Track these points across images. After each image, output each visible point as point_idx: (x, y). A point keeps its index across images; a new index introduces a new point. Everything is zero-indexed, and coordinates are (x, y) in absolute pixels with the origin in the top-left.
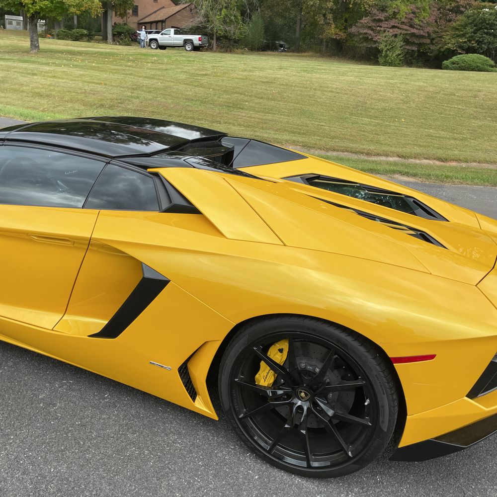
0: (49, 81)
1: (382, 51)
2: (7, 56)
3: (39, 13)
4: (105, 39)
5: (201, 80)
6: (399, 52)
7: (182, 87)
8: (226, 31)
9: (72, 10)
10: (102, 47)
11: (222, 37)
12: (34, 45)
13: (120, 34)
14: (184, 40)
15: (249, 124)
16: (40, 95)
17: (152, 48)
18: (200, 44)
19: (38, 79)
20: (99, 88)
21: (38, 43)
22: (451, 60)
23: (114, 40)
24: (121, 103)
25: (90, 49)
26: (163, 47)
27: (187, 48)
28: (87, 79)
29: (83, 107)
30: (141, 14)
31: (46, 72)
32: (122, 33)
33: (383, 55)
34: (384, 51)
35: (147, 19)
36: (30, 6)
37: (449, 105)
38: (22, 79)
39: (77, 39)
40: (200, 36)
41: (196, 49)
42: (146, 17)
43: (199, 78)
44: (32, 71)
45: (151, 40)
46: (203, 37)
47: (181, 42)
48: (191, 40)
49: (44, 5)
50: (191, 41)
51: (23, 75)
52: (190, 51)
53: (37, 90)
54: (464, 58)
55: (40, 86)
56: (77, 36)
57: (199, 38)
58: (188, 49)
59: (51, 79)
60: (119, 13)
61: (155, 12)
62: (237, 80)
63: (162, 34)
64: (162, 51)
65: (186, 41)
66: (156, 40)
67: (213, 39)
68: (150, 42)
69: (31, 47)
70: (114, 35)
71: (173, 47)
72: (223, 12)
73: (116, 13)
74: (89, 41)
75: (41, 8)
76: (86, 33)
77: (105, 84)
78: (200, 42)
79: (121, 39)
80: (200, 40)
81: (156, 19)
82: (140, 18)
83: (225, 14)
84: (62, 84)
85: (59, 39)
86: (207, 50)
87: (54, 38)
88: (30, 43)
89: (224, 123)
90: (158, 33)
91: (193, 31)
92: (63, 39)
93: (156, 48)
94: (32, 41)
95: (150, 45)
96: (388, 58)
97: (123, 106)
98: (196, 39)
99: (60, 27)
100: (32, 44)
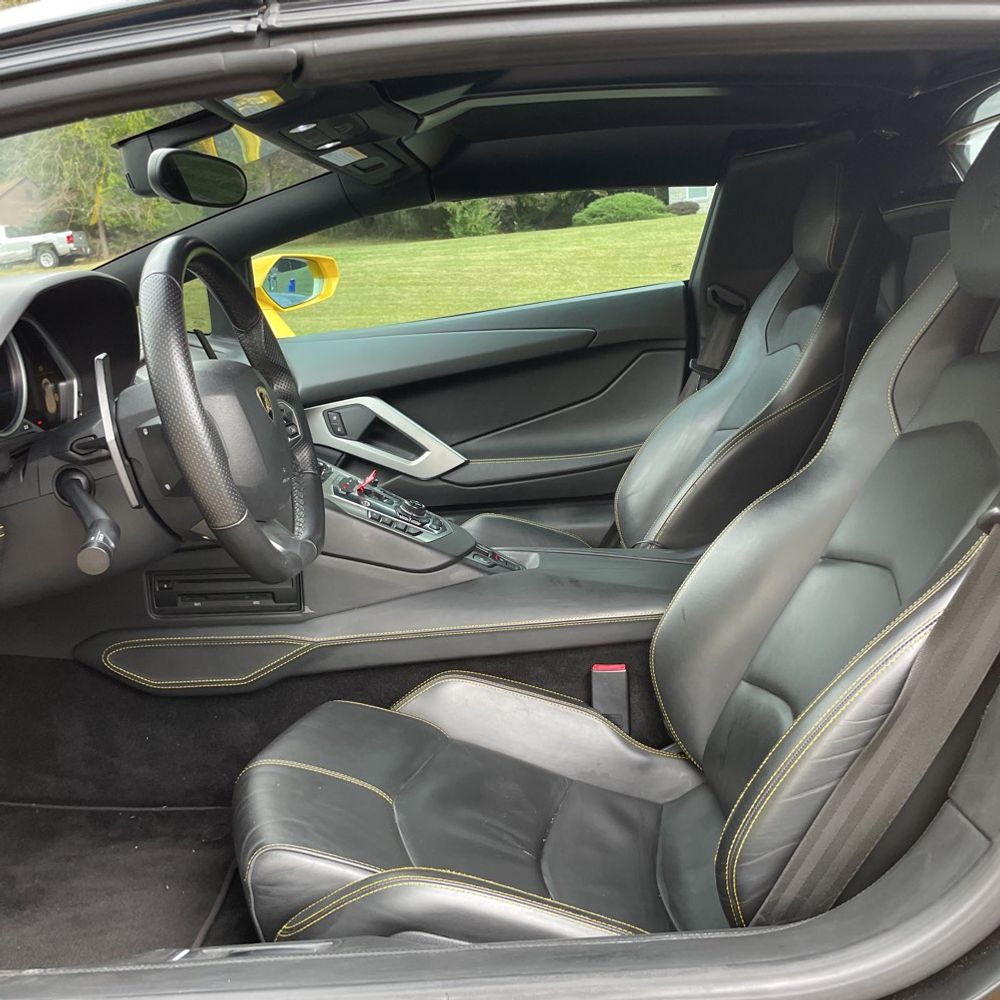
1: (454, 213)
6: (487, 212)
8: (125, 216)
11: (118, 228)
14: (34, 246)
18: (71, 250)
22: (587, 210)
27: (43, 263)
33: (458, 220)
34: (458, 213)
37: (648, 275)
40: (69, 233)
46: (76, 235)
47: (27, 252)
48: (50, 244)
50: (52, 248)
52: (53, 267)
54: (610, 202)
57: (68, 237)
58: (48, 265)
65: (38, 248)
67: (98, 237)
72: (109, 178)
78: (72, 245)
80: (70, 242)
83: (116, 183)
96: (469, 225)
98: (60, 240)
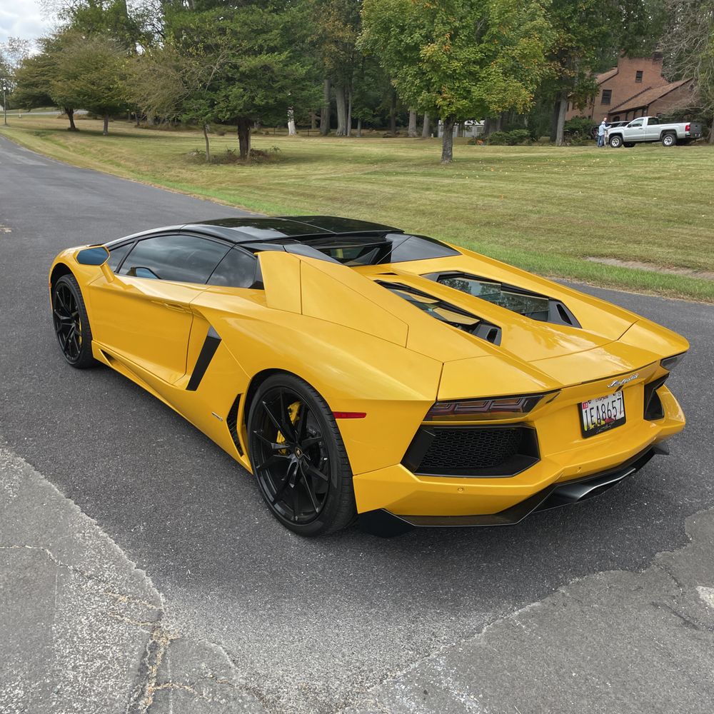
0: (442, 195)
2: (412, 170)
3: (455, 115)
4: (553, 141)
5: (647, 185)
7: (610, 196)
9: (493, 107)
10: (541, 150)
12: (447, 154)
13: (573, 131)
14: (663, 131)
15: (686, 244)
16: (423, 213)
17: (612, 147)
18: (686, 135)
19: (429, 194)
20: (495, 202)
21: (451, 151)
23: (564, 140)
24: (513, 220)
25: (523, 154)
26: (630, 144)
27: (665, 142)
28: (487, 192)
29: (465, 226)
30: (614, 101)
31: (443, 186)
32: (577, 129)
35: (622, 107)
36: (446, 108)
38: (413, 196)
39: (513, 143)
40: (689, 124)
41: (680, 142)
42: (621, 105)
43: (646, 183)
44: (428, 185)
45: (612, 135)
46: (694, 125)
47: (658, 135)
48: (674, 130)
49: (462, 105)
50: (673, 132)
51: (415, 190)
52: (671, 145)
53: (422, 208)
55: (428, 203)
56: (515, 139)
57: (687, 127)
58: (668, 144)
59: (445, 194)
60: (577, 103)
61: (636, 96)
62: (706, 183)
63: (629, 126)
64: (627, 149)
65: (665, 133)
66: (620, 135)
68: (610, 139)
69: (443, 158)
70: (565, 133)
71: (648, 142)
73: (574, 103)
74: (529, 144)
75: (458, 109)
76: (526, 133)
77: (505, 197)
78: (688, 132)
79: (574, 138)
80: (687, 129)
81: (635, 106)
82: (612, 106)
84: (453, 200)
85: (491, 145)
86: (700, 143)
87: (485, 145)
88: (441, 152)
89: (645, 243)
90: (624, 125)
91: (678, 118)
92: (497, 145)
93: (619, 146)
94: (444, 150)
95: (609, 143)
97: (515, 223)
98: (681, 128)
99: (496, 130)
100: (443, 154)
